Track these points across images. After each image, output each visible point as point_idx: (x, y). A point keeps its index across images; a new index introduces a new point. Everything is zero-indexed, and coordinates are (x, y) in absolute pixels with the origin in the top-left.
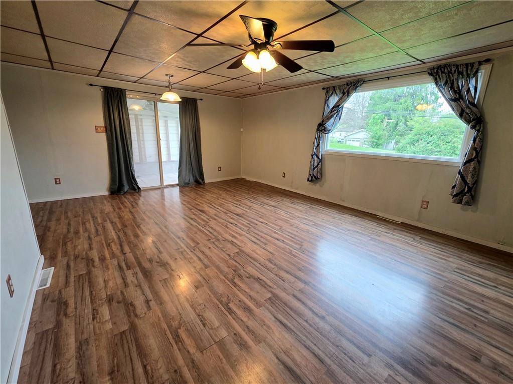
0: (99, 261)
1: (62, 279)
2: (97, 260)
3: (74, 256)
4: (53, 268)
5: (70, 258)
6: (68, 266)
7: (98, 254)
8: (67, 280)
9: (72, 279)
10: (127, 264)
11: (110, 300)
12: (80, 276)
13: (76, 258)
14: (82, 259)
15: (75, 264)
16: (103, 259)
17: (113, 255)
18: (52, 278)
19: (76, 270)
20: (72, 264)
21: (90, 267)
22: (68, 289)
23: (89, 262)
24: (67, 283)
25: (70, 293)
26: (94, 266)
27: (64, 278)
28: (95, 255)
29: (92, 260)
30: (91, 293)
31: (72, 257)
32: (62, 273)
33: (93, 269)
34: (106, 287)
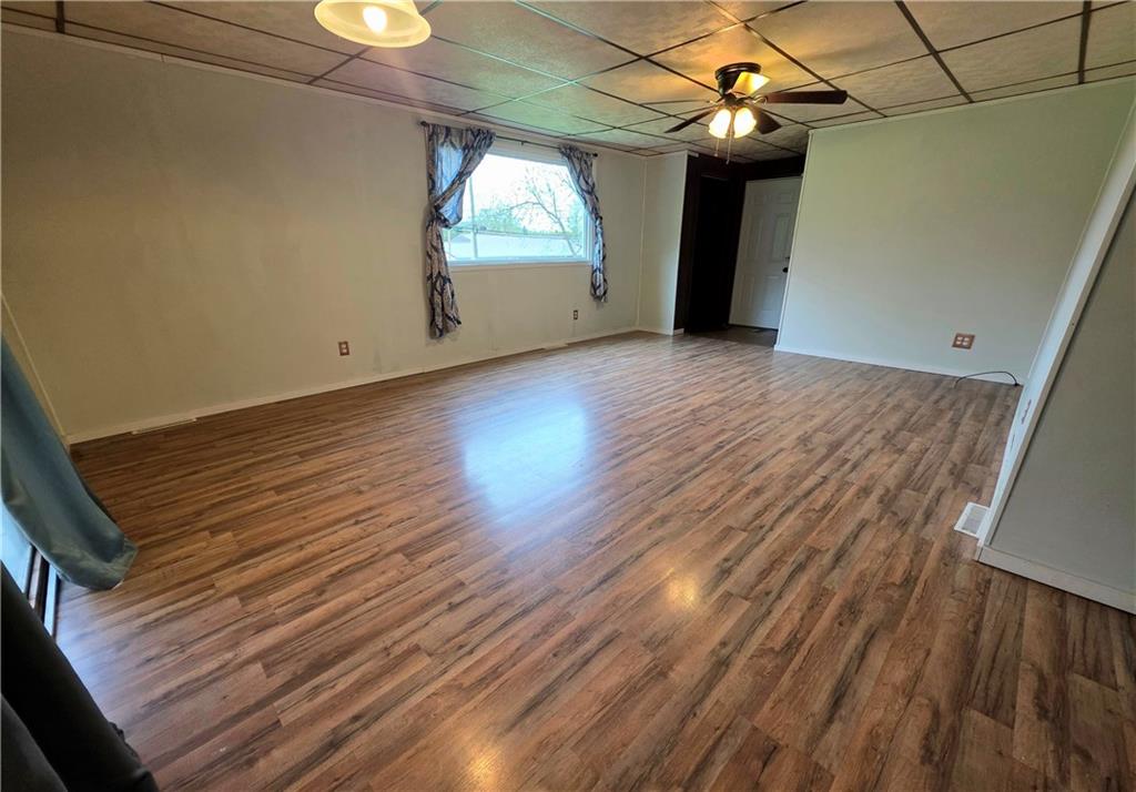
0: (872, 492)
1: (947, 501)
2: (874, 497)
3: (906, 530)
4: (956, 528)
5: (916, 531)
6: (928, 516)
7: (863, 503)
8: (939, 496)
9: (931, 493)
10: (843, 465)
11: (901, 451)
12: (918, 490)
13: (904, 524)
14: (895, 514)
15: (913, 513)
16: (865, 491)
17: (842, 487)
18: (961, 512)
19: (918, 501)
20: (919, 517)
21: (894, 492)
22: (943, 485)
23: (888, 502)
24: (941, 492)
25: (941, 479)
26: (888, 491)
27: (943, 500)
28: (869, 507)
29: (881, 501)
30: (916, 466)
31: (911, 529)
32: (942, 511)
33: (892, 488)
34: (894, 462)
